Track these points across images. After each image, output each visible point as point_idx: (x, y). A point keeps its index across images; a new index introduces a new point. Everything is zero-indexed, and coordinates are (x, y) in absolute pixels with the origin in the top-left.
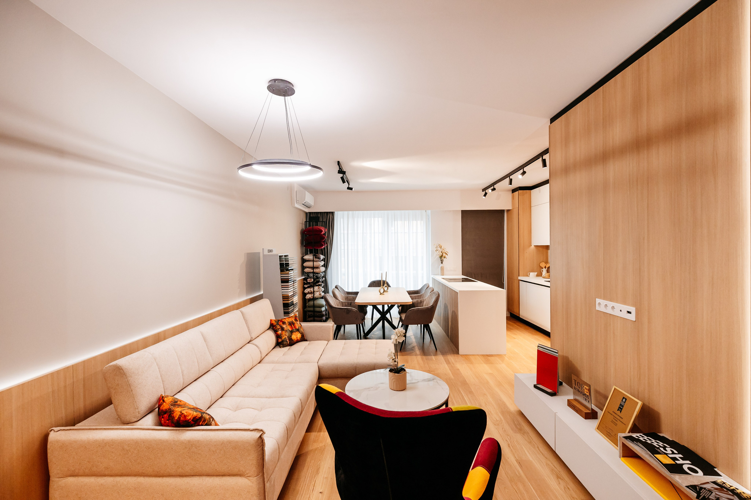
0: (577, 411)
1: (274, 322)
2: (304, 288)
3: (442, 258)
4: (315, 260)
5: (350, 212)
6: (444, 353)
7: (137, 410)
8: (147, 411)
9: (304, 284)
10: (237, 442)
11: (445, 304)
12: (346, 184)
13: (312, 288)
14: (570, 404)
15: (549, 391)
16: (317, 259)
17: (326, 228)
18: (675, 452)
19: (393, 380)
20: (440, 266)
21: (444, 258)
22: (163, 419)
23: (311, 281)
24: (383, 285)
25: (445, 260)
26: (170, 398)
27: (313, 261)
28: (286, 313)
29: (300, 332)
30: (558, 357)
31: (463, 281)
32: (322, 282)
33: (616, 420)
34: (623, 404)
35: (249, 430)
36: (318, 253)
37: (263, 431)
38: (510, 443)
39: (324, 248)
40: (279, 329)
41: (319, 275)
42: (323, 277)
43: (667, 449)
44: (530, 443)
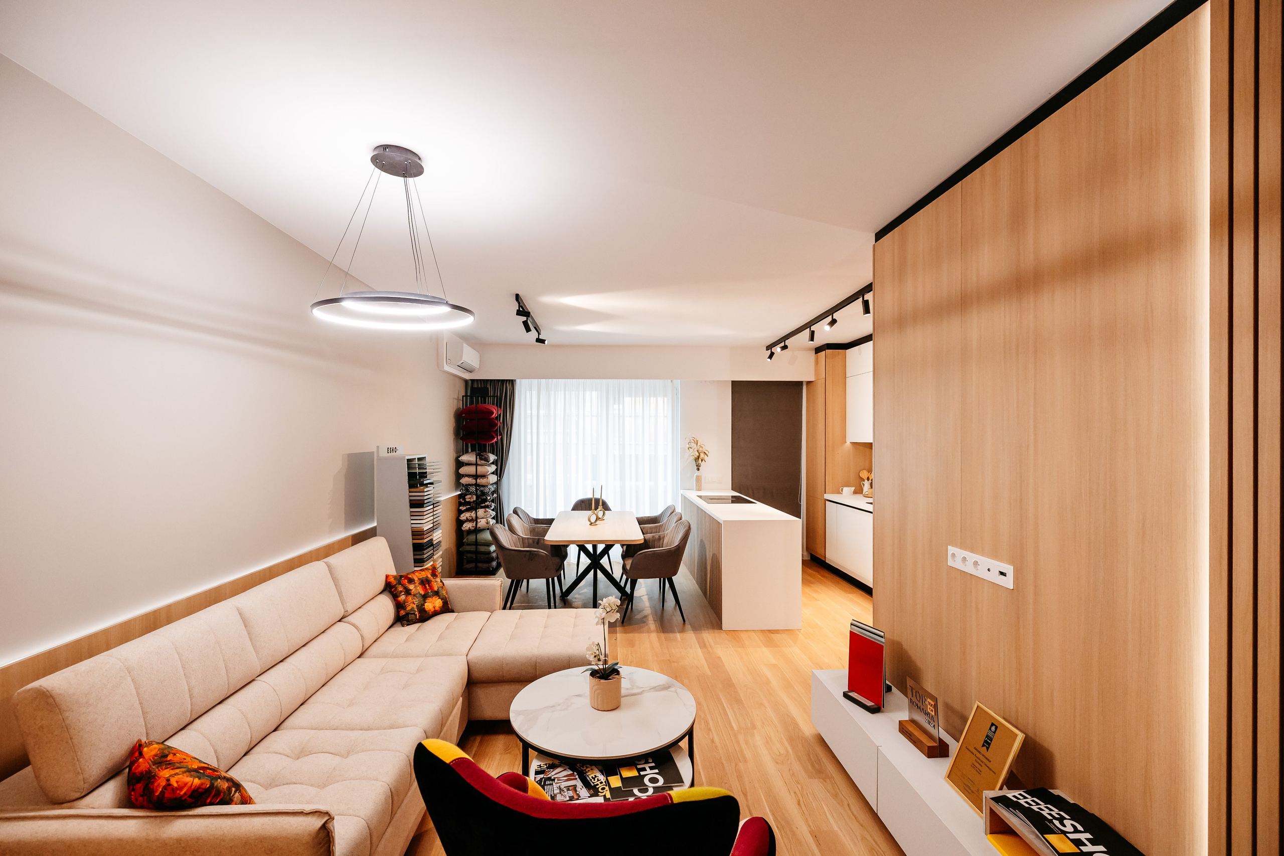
0: (915, 743)
1: (392, 580)
2: (460, 512)
3: (698, 461)
4: (479, 462)
5: (543, 381)
6: (696, 628)
7: (81, 777)
8: (105, 776)
9: (460, 504)
10: (276, 839)
11: (702, 541)
12: (533, 334)
13: (474, 512)
14: (903, 729)
15: (869, 703)
16: (483, 462)
17: (500, 407)
18: (1080, 828)
19: (596, 692)
20: (695, 475)
21: (702, 460)
22: (133, 793)
23: (472, 500)
24: (596, 509)
25: (703, 464)
26: (155, 748)
27: (476, 465)
28: (419, 561)
29: (441, 597)
30: (884, 645)
31: (733, 502)
32: (493, 501)
33: (980, 764)
34: (991, 735)
35: (302, 812)
36: (486, 452)
37: (329, 815)
38: (801, 799)
39: (496, 442)
40: (401, 592)
41: (487, 490)
42: (493, 493)
43: (1065, 822)
44: (836, 796)
